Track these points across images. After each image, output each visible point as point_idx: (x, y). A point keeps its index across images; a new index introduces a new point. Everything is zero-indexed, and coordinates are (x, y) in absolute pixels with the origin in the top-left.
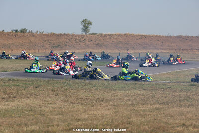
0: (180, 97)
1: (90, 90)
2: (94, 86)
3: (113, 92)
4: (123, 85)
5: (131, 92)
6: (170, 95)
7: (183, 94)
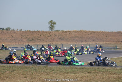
0: (114, 78)
1: (50, 74)
2: (53, 70)
3: (66, 75)
4: (74, 69)
5: (79, 75)
6: (107, 77)
7: (116, 76)
